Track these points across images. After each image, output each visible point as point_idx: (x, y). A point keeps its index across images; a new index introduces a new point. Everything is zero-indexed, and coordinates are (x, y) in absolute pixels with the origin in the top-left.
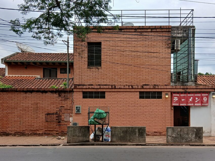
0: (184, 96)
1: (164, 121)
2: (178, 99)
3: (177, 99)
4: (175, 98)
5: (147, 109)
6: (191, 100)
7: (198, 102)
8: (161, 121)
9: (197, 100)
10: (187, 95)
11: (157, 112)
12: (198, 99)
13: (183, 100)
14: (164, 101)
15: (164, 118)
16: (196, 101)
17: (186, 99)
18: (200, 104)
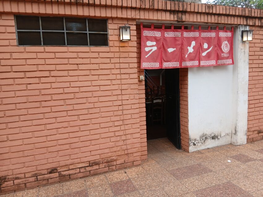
0: (175, 39)
1: (121, 123)
2: (159, 49)
3: (155, 49)
4: (149, 43)
5: (54, 85)
6: (191, 50)
7: (208, 57)
8: (111, 124)
9: (207, 49)
10: (182, 35)
11: (95, 94)
12: (209, 48)
13: (170, 50)
14: (117, 55)
15: (120, 113)
16: (204, 54)
17: (180, 46)
18: (213, 62)
